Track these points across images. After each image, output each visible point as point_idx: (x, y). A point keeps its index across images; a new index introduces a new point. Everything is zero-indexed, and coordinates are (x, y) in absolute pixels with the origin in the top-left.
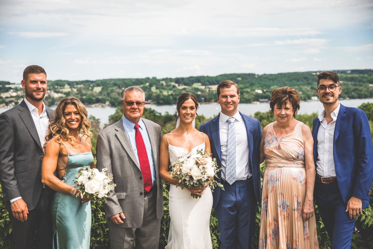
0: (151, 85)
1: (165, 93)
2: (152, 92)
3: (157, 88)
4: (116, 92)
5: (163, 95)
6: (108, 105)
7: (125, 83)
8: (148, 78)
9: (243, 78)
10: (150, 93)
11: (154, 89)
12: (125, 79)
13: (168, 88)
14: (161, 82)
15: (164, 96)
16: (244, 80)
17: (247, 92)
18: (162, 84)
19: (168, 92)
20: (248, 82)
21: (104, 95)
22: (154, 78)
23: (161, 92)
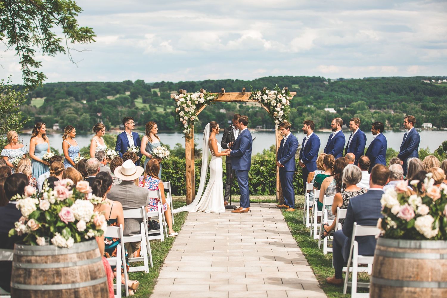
0: (134, 96)
1: (160, 110)
2: (137, 108)
3: (144, 102)
4: (70, 107)
5: (156, 113)
6: (57, 131)
7: (87, 92)
8: (129, 83)
9: (302, 86)
10: (133, 109)
11: (139, 103)
12: (87, 84)
13: (165, 101)
14: (152, 90)
15: (159, 115)
16: (305, 90)
17: (310, 112)
18: (155, 94)
19: (165, 110)
20: (311, 94)
21: (50, 113)
22: (140, 83)
23: (152, 108)
